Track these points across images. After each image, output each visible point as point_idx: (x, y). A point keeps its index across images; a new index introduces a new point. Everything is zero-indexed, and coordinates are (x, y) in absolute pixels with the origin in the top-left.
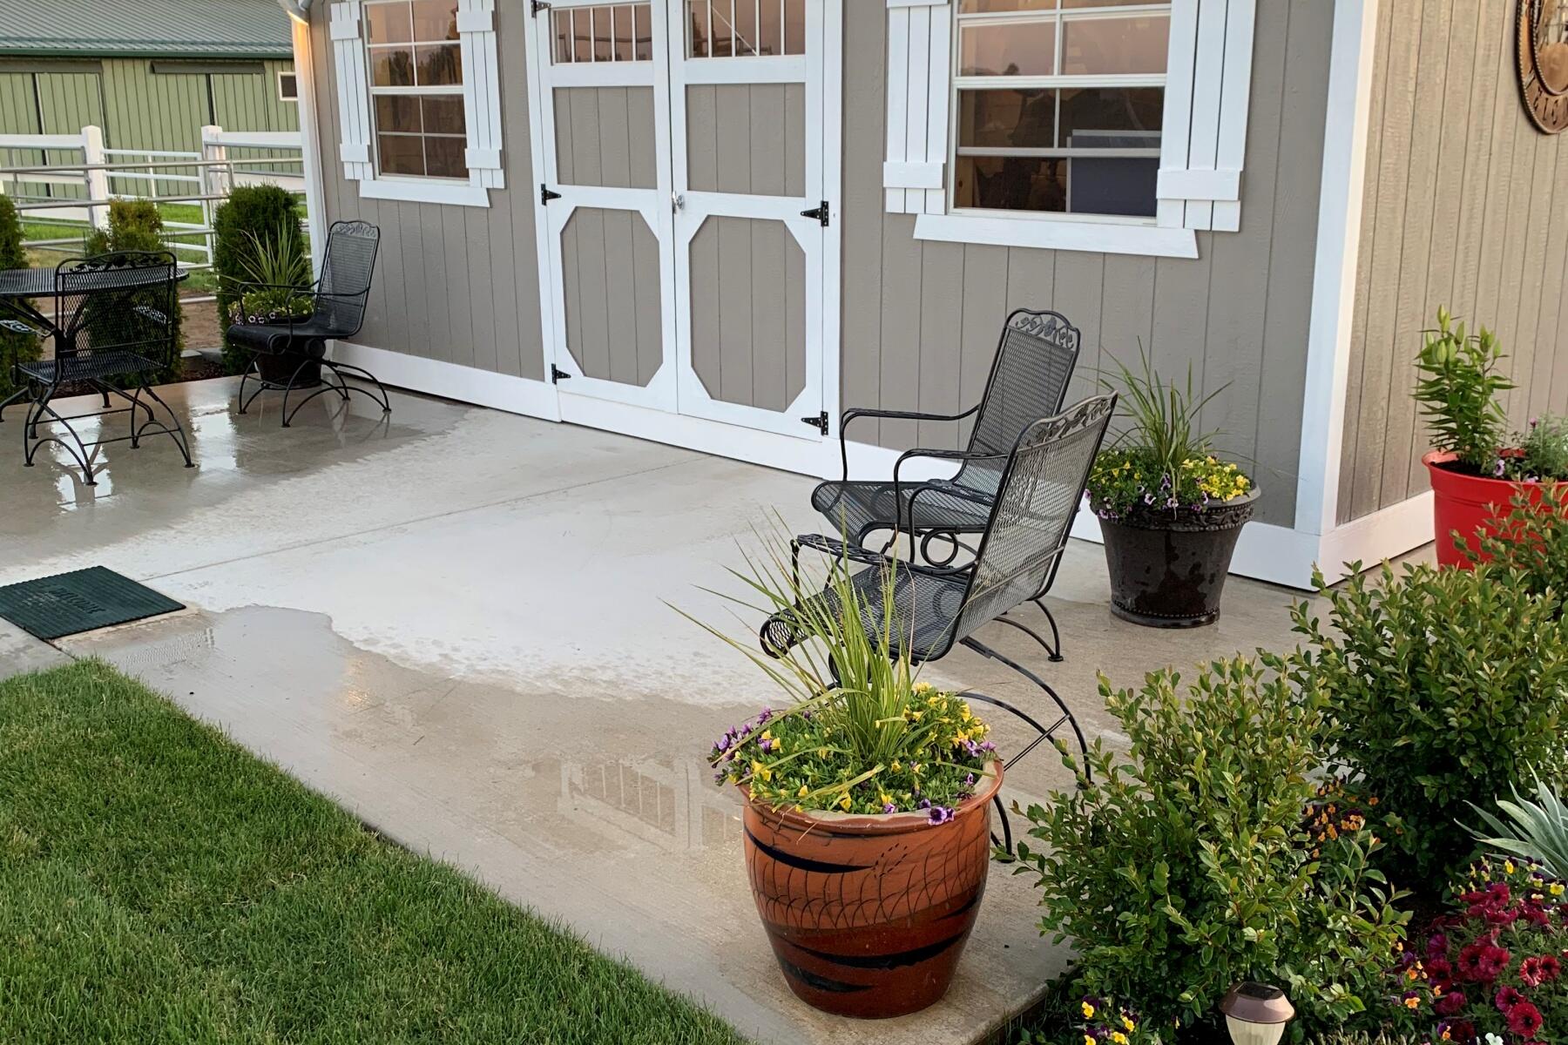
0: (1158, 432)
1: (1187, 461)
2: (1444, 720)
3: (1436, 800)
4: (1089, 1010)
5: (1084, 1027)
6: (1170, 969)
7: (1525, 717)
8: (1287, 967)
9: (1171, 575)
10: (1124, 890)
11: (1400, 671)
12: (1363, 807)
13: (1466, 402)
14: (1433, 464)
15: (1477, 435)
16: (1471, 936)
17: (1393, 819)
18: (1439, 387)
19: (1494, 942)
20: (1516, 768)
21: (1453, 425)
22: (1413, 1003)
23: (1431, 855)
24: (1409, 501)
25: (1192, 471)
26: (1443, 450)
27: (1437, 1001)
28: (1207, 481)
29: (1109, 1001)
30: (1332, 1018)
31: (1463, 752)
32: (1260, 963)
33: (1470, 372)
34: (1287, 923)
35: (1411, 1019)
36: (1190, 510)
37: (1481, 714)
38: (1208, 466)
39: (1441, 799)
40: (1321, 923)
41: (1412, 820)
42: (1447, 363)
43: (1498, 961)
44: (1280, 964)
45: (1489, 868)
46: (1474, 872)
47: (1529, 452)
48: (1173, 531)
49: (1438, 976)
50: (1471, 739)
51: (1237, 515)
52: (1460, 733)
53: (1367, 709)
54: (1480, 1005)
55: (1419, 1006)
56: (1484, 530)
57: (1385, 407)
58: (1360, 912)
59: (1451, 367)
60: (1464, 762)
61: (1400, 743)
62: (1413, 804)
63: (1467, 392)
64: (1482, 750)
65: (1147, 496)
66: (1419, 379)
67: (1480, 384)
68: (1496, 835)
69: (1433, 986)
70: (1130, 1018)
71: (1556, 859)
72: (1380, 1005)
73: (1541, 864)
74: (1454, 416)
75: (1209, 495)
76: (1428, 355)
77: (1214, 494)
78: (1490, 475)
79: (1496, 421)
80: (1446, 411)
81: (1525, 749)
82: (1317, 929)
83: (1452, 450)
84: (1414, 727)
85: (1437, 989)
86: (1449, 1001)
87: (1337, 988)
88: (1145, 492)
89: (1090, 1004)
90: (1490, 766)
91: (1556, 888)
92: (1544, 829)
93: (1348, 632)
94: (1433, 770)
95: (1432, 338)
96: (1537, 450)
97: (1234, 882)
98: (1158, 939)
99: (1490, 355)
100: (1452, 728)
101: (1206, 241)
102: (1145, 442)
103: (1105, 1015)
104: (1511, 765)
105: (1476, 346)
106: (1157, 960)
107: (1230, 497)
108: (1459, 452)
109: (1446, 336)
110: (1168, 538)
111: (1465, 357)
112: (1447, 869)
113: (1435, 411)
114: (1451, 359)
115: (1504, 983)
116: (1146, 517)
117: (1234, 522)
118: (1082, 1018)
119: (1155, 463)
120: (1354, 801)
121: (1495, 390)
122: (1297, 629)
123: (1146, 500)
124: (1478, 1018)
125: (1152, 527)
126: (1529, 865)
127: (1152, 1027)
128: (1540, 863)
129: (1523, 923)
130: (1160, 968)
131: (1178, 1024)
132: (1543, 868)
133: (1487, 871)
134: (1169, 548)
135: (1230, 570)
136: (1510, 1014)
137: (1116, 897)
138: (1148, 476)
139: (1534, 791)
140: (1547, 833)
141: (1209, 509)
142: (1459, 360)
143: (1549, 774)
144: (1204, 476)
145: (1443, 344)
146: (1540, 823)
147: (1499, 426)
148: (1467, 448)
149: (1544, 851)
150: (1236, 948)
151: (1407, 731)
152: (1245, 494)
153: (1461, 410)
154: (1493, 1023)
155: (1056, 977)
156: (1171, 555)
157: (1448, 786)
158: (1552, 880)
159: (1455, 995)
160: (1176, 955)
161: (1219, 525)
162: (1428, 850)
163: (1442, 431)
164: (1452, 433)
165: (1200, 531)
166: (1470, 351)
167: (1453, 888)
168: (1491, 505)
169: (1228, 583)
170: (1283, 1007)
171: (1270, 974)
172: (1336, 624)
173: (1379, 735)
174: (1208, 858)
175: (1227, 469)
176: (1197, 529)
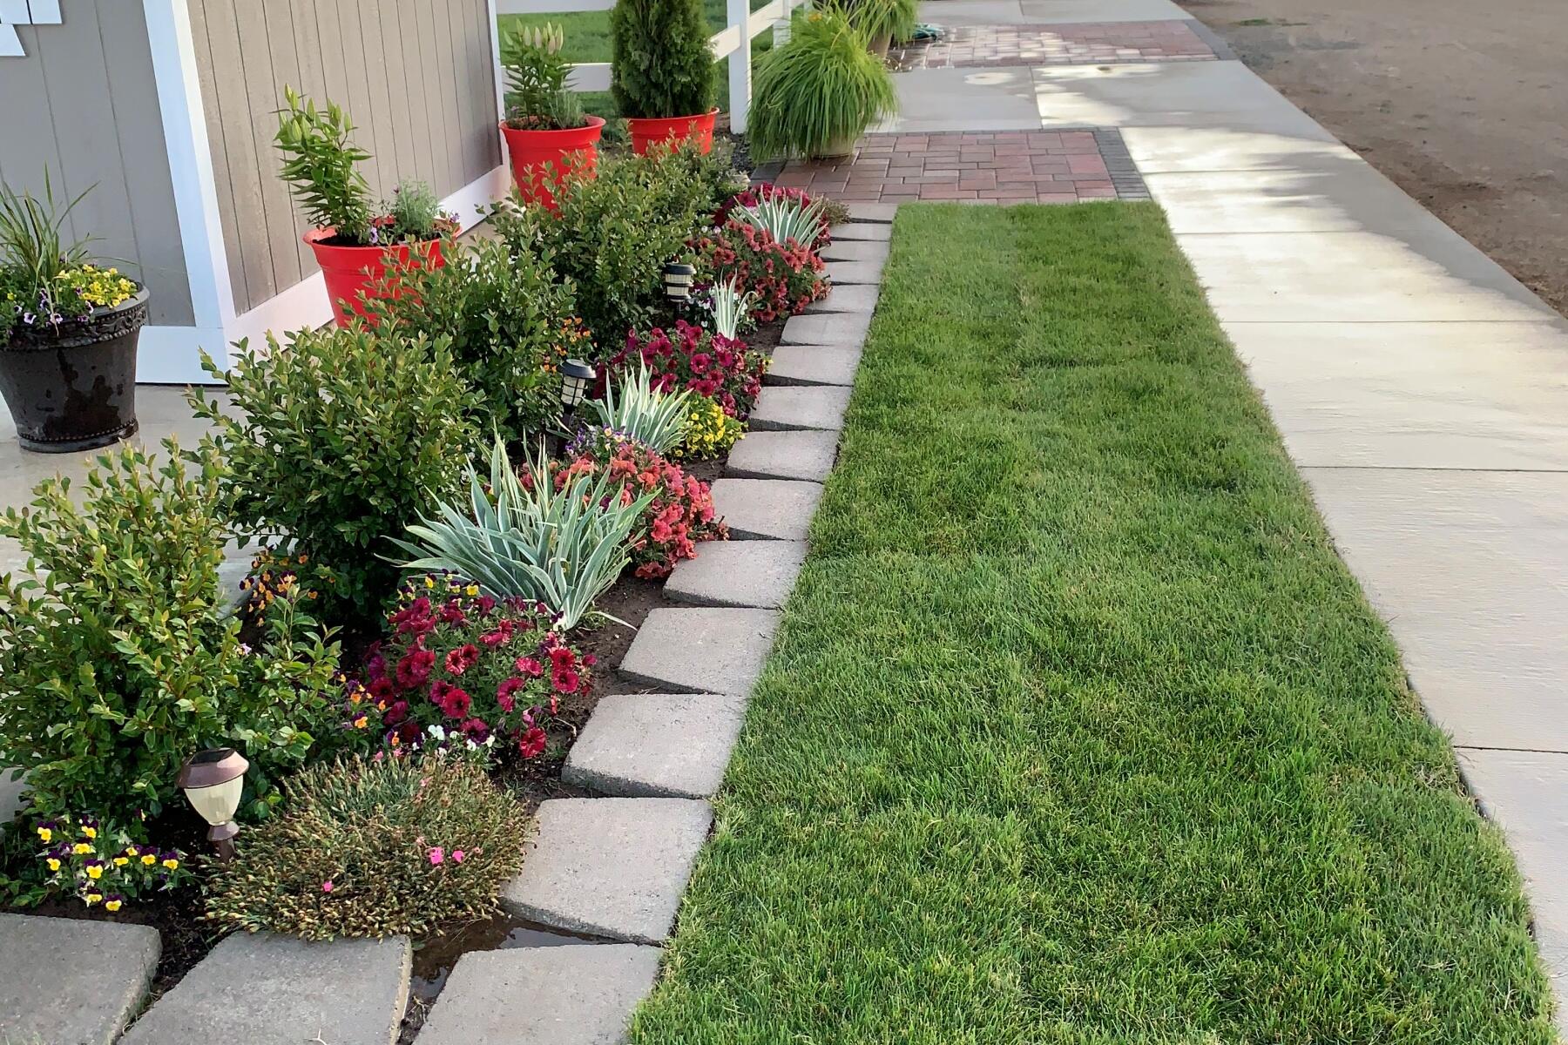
0: (25, 248)
1: (63, 272)
2: (345, 466)
3: (358, 542)
4: (45, 834)
5: (46, 853)
6: (124, 768)
7: (418, 449)
8: (237, 727)
9: (75, 395)
10: (57, 707)
11: (297, 432)
12: (295, 567)
13: (330, 177)
14: (315, 241)
15: (348, 208)
16: (403, 648)
17: (324, 570)
18: (303, 165)
19: (422, 648)
20: (421, 497)
21: (325, 201)
22: (362, 723)
23: (367, 594)
24: (304, 282)
25: (70, 282)
26: (322, 227)
27: (385, 714)
28: (89, 290)
29: (66, 818)
30: (293, 761)
31: (371, 493)
32: (209, 732)
33: (327, 148)
34: (229, 688)
35: (365, 738)
36: (77, 322)
37: (381, 456)
38: (87, 275)
39: (362, 542)
40: (260, 678)
41: (345, 567)
42: (304, 141)
43: (426, 662)
44: (229, 726)
45: (413, 588)
46: (401, 597)
47: (399, 217)
48: (65, 348)
49: (381, 692)
50: (375, 479)
51: (129, 320)
52: (364, 477)
53: (277, 475)
54: (421, 705)
55: (368, 725)
56: (363, 292)
57: (259, 193)
58: (296, 657)
59: (308, 144)
60: (373, 501)
61: (312, 498)
62: (340, 553)
63: (330, 166)
64: (389, 488)
65: (26, 315)
66: (286, 161)
67: (339, 158)
68: (412, 558)
69: (378, 703)
70: (89, 826)
71: (468, 566)
72: (335, 735)
73: (457, 573)
74: (323, 193)
75: (94, 304)
76: (284, 135)
77: (99, 302)
78: (367, 244)
79: (361, 192)
80: (313, 189)
81: (422, 477)
82: (257, 684)
83: (329, 225)
84: (324, 481)
85: (382, 705)
86: (395, 711)
87: (286, 731)
88: (23, 312)
89: (45, 828)
90: (398, 500)
91: (472, 589)
92: (453, 543)
93: (249, 408)
94: (352, 516)
95: (286, 117)
96: (404, 214)
97: (158, 663)
98: (102, 741)
99: (342, 128)
100: (356, 474)
101: (30, 36)
102: (14, 259)
103: (66, 833)
104: (416, 494)
105: (326, 121)
106: (108, 762)
107: (116, 303)
108: (335, 226)
109: (297, 114)
110: (61, 357)
111: (319, 133)
112: (382, 602)
113: (303, 190)
114: (307, 136)
115: (434, 681)
116: (32, 338)
117: (126, 327)
118: (41, 846)
119: (28, 279)
120: (285, 564)
121: (353, 162)
122: (197, 416)
123: (26, 320)
124: (420, 717)
125: (40, 347)
126: (446, 576)
127: (117, 827)
128: (455, 572)
129: (444, 627)
130: (113, 770)
131: (144, 816)
132: (459, 576)
133: (411, 592)
134: (66, 368)
135: (137, 381)
136: (444, 704)
137: (51, 716)
138: (24, 295)
139: (438, 512)
140: (456, 545)
141: (97, 318)
142: (314, 137)
143: (450, 495)
144: (84, 286)
145: (296, 122)
146: (449, 539)
147: (366, 197)
148: (343, 222)
149: (457, 561)
150: (179, 724)
151: (318, 487)
152: (132, 297)
153: (328, 186)
154: (434, 717)
155: (11, 818)
156: (69, 374)
157: (366, 528)
158: (467, 584)
159: (398, 704)
160: (127, 752)
161: (112, 334)
162: (363, 590)
163: (315, 209)
164: (325, 208)
165: (93, 343)
166: (322, 127)
167: (387, 616)
168: (366, 268)
169: (138, 393)
170: (237, 763)
171: (221, 739)
172: (235, 403)
173: (294, 496)
174: (124, 646)
175: (106, 274)
176: (89, 341)
